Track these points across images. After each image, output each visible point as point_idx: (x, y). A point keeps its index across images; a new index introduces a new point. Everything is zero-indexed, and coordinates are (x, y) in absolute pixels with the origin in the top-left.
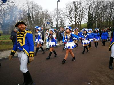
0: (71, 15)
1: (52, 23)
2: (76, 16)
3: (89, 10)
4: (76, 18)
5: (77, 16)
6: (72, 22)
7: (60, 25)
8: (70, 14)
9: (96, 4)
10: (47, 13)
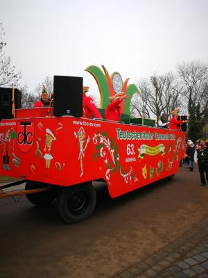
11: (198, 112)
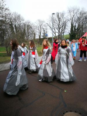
0: (54, 27)
1: (35, 34)
3: (72, 22)
6: (55, 33)
7: (43, 36)
8: (53, 25)
9: (79, 16)
10: (29, 24)
11: (75, 28)
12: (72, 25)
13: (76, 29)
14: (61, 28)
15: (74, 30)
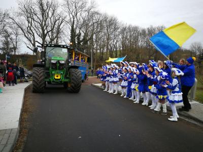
2: (46, 32)
4: (43, 36)
5: (48, 32)
6: (34, 45)
8: (30, 25)
12: (73, 31)
13: (81, 40)
14: (50, 33)
15: (76, 42)
